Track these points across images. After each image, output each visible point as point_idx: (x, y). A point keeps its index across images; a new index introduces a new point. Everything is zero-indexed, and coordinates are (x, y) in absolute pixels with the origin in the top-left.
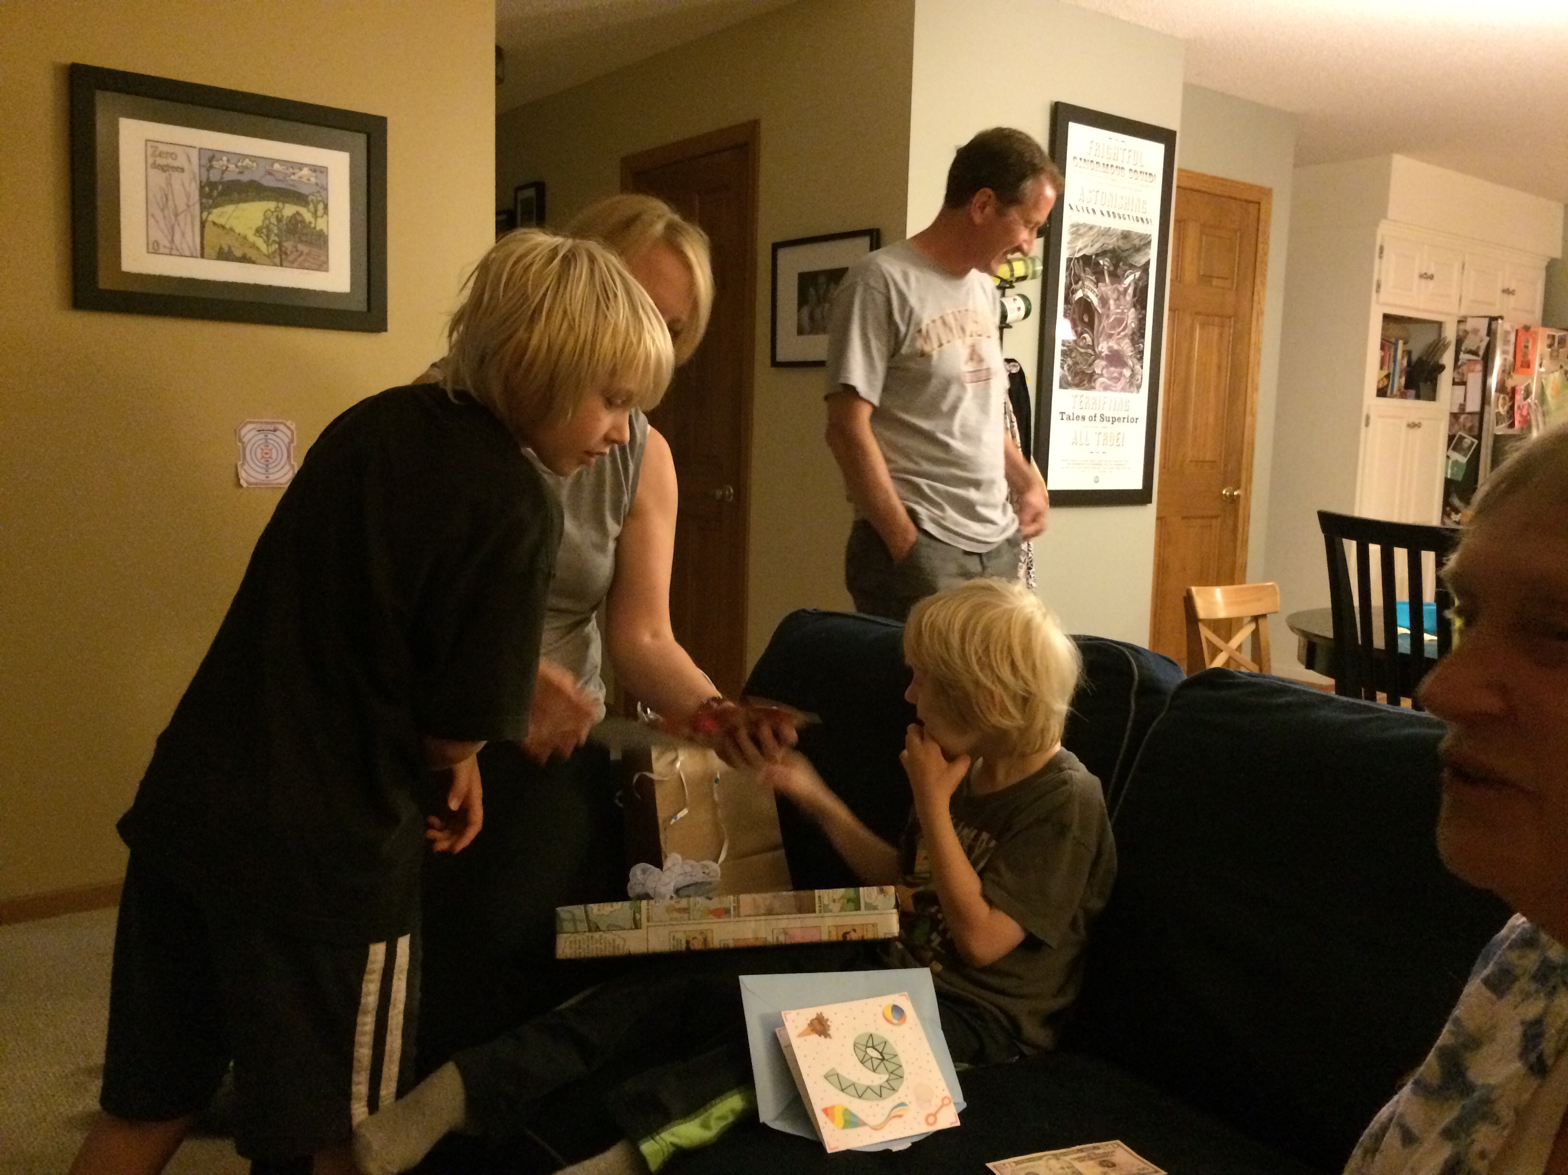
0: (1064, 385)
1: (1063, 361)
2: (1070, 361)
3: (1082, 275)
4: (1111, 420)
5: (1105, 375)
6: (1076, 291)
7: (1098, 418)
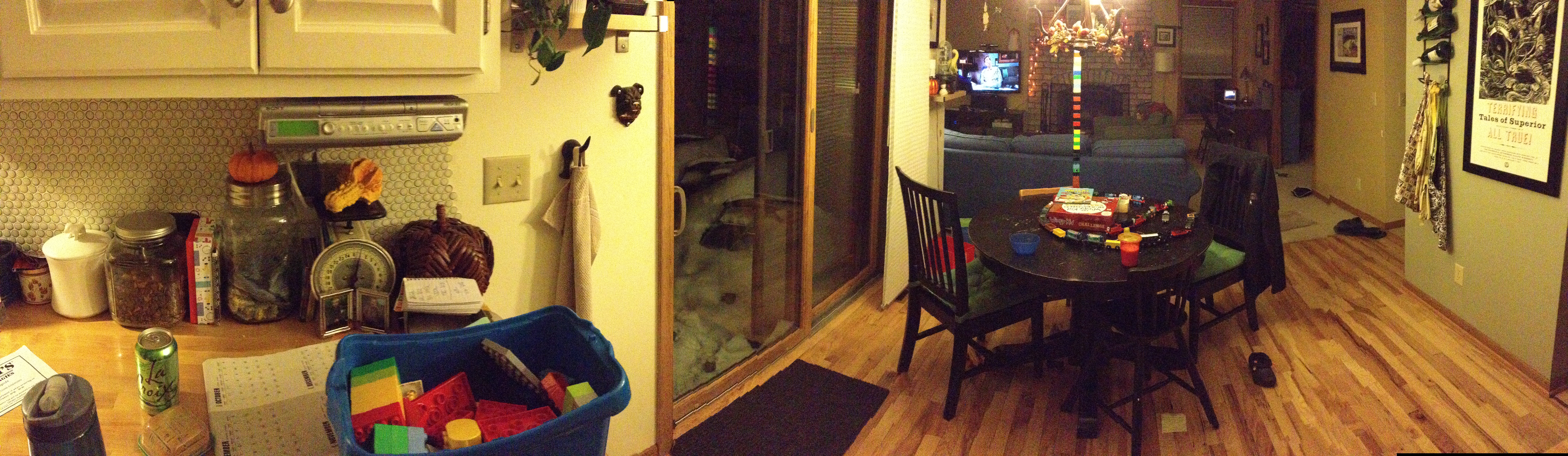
0: (1482, 96)
1: (1482, 80)
2: (1487, 80)
3: (1496, 16)
4: (1520, 123)
5: (1515, 89)
6: (1492, 29)
7: (1508, 121)
